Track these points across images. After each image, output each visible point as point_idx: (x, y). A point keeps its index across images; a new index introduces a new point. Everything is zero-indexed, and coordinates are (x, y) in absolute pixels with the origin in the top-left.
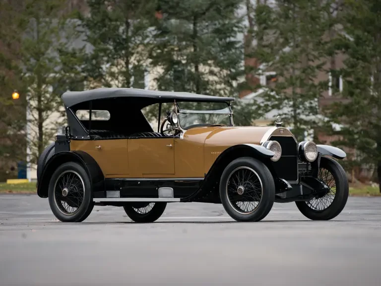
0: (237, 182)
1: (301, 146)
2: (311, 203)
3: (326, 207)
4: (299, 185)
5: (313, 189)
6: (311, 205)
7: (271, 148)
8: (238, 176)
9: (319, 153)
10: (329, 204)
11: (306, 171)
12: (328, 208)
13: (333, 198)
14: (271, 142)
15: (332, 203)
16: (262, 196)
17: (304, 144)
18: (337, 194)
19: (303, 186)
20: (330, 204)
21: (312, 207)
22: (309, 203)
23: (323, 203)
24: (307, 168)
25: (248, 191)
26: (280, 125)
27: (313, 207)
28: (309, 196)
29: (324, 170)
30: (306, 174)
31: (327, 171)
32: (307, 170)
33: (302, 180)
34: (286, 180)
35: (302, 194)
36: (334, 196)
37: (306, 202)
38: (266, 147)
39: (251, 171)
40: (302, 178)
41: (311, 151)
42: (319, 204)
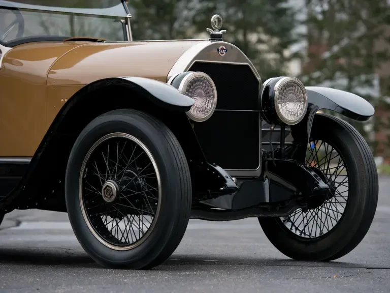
0: (103, 171)
1: (267, 88)
2: (292, 219)
3: (325, 231)
4: (261, 179)
5: (294, 189)
6: (293, 224)
7: (191, 90)
8: (106, 155)
9: (310, 105)
10: (331, 224)
11: (279, 147)
12: (329, 232)
13: (342, 210)
14: (191, 75)
15: (339, 223)
16: (159, 207)
17: (275, 82)
18: (350, 202)
19: (272, 182)
20: (335, 223)
21: (294, 231)
22: (289, 220)
23: (319, 222)
24: (282, 139)
25: (127, 193)
26: (218, 37)
27: (297, 229)
28: (285, 205)
29: (321, 147)
30: (278, 154)
31: (330, 148)
32: (282, 144)
33: (269, 167)
34: (223, 168)
35: (267, 200)
36: (345, 205)
37: (282, 219)
38: (177, 87)
39: (135, 144)
40: (270, 163)
41: (292, 101)
42: (310, 224)
